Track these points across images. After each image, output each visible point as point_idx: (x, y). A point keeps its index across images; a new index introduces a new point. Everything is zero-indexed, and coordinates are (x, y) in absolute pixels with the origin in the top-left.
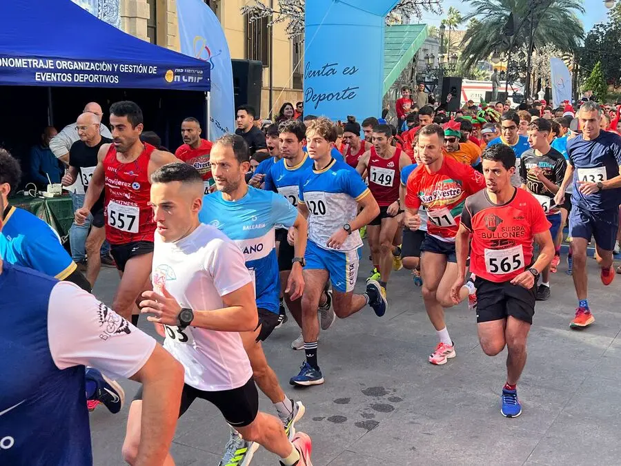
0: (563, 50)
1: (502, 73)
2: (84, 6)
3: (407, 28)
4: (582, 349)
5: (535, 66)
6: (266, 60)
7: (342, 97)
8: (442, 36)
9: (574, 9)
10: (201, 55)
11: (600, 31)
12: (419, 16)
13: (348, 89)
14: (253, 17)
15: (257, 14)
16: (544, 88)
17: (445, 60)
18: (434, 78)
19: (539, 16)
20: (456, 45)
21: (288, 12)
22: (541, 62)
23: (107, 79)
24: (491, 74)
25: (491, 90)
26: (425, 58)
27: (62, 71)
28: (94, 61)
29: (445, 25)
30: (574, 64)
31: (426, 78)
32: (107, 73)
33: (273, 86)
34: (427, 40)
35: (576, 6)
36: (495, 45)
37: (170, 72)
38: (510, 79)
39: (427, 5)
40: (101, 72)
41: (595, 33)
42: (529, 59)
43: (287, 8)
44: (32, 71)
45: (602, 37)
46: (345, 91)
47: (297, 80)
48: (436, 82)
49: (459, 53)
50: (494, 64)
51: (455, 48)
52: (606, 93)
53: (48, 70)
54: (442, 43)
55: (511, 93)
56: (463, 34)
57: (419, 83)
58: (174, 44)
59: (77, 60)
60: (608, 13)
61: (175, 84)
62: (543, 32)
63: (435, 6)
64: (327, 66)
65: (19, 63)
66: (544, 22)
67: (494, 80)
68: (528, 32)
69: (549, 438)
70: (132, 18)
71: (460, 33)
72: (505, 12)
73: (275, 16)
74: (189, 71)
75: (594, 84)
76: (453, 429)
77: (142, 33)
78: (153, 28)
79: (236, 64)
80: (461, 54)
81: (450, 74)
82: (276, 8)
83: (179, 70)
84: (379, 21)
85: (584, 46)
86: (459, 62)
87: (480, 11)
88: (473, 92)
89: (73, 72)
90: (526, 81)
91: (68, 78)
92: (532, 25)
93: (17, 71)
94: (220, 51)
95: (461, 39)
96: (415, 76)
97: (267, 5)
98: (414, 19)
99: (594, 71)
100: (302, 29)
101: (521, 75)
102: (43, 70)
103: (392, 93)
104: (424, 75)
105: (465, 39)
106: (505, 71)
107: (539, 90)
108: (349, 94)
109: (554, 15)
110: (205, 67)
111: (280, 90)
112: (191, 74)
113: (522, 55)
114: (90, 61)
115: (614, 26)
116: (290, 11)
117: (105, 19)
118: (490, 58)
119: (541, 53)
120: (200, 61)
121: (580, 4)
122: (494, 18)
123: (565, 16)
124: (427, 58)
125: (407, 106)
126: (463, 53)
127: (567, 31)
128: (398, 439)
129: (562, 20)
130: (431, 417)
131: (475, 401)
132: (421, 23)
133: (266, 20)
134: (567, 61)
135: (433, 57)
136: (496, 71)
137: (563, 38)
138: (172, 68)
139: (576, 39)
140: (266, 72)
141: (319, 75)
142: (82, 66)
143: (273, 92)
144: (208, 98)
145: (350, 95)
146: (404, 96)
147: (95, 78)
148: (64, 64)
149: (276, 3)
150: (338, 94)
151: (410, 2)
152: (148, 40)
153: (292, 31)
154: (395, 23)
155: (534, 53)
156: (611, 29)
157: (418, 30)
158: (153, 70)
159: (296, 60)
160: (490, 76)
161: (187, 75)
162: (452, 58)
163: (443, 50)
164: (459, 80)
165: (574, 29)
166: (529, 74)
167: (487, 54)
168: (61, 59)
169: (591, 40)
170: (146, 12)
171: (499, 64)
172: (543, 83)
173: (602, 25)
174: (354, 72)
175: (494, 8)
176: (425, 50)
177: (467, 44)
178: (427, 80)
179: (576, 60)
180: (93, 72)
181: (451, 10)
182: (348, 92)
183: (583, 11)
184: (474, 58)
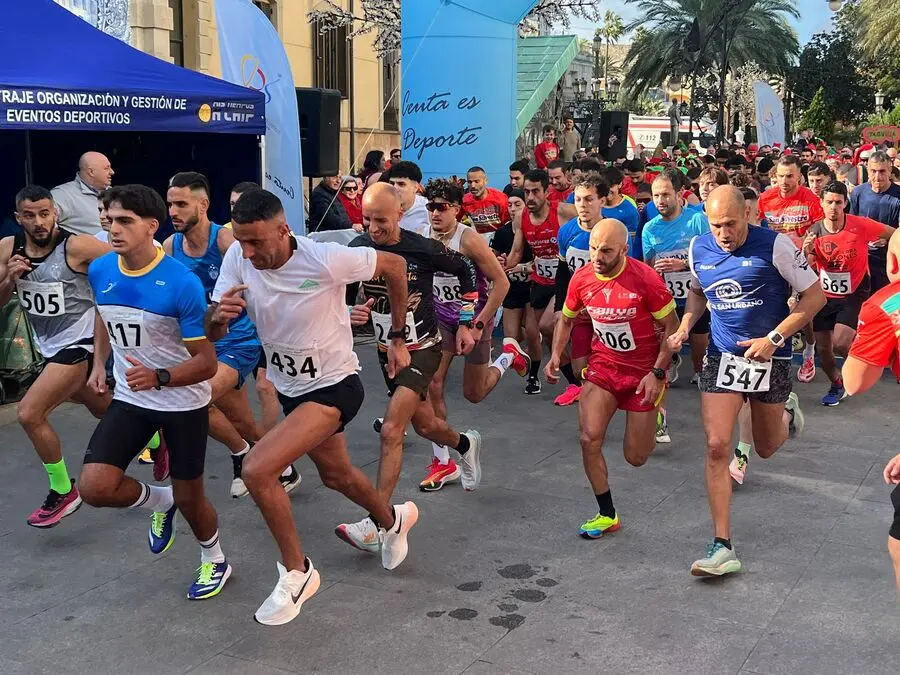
0: (770, 72)
1: (684, 104)
2: (77, 11)
3: (548, 42)
4: (813, 503)
5: (729, 94)
6: (343, 88)
7: (458, 141)
8: (597, 53)
9: (785, 13)
10: (251, 82)
11: (822, 43)
12: (565, 23)
13: (466, 130)
14: (325, 27)
15: (331, 22)
16: (744, 125)
17: (602, 87)
18: (586, 113)
19: (735, 23)
20: (618, 65)
21: (376, 19)
22: (738, 90)
23: (112, 118)
25: (669, 130)
26: (573, 84)
27: (46, 107)
28: (94, 93)
29: (601, 36)
30: (785, 91)
31: (575, 114)
32: (113, 110)
33: (355, 126)
34: (576, 59)
35: (788, 8)
36: (674, 64)
37: (206, 107)
38: (696, 115)
39: (578, 7)
40: (104, 108)
41: (815, 47)
42: (722, 85)
43: (375, 12)
45: (825, 52)
46: (463, 133)
47: (390, 117)
48: (589, 119)
49: (621, 78)
50: (671, 92)
51: (614, 69)
52: (832, 133)
53: (26, 106)
54: (597, 62)
55: (696, 133)
56: (627, 50)
58: (212, 63)
59: (69, 91)
60: (833, 18)
61: (217, 124)
62: (740, 45)
63: (589, 10)
64: (435, 96)
66: (743, 32)
67: (672, 114)
68: (721, 45)
69: (772, 634)
70: (148, 29)
71: (622, 47)
72: (687, 18)
73: (357, 25)
74: (233, 105)
75: (814, 120)
76: (631, 625)
77: (162, 49)
78: (180, 42)
79: (302, 94)
80: (624, 78)
81: (609, 107)
82: (358, 12)
83: (218, 105)
84: (510, 31)
85: (798, 65)
86: (622, 90)
87: (650, 16)
88: (644, 135)
89: (63, 108)
90: (717, 117)
91: (54, 118)
92: (725, 35)
94: (280, 76)
95: (624, 57)
96: (558, 110)
97: (345, 9)
98: (558, 28)
99: (815, 101)
100: (398, 43)
101: (710, 107)
102: (18, 106)
103: (527, 135)
104: (571, 109)
105: (630, 57)
106: (688, 102)
107: (736, 129)
108: (467, 136)
109: (756, 22)
110: (256, 100)
111: (366, 132)
112: (237, 110)
113: (712, 79)
114: (87, 92)
115: (841, 36)
116: (378, 17)
117: (108, 31)
118: (665, 83)
119: (739, 75)
120: (251, 90)
121: (793, 5)
122: (672, 26)
123: (772, 23)
124: (576, 84)
125: (552, 154)
126: (628, 77)
127: (773, 43)
128: (553, 641)
129: (768, 28)
130: (600, 609)
131: (663, 583)
132: (566, 33)
133: (343, 30)
134: (776, 87)
135: (586, 83)
136: (675, 101)
137: (769, 53)
138: (209, 101)
139: (788, 55)
140: (345, 105)
141: (423, 110)
142: (75, 99)
143: (356, 135)
144: (263, 144)
145: (468, 139)
146: (546, 141)
147: (95, 117)
148: (48, 97)
149: (357, 4)
150: (452, 137)
151: (552, 4)
152: (172, 60)
153: (381, 47)
154: (530, 34)
155: (728, 77)
156: (838, 40)
157: (564, 43)
158: (181, 105)
159: (388, 90)
160: (667, 110)
161: (230, 111)
162: (612, 83)
163: (598, 73)
165: (785, 42)
166: (722, 107)
167: (661, 80)
168: (45, 89)
169: (809, 55)
170: (166, 18)
171: (679, 93)
172: (742, 118)
173: (824, 36)
174: (475, 104)
175: (670, 11)
176: (574, 73)
177: (634, 61)
178: (576, 116)
179: (789, 86)
180: (92, 108)
181: (608, 16)
182: (466, 135)
183: (797, 16)
184: (643, 84)
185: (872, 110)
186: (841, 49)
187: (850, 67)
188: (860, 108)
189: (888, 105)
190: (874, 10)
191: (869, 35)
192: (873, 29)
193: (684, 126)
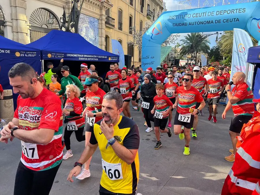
0: (205, 53)
1: (190, 58)
2: (90, 42)
3: (167, 47)
5: (198, 57)
6: (132, 55)
8: (175, 49)
9: (208, 43)
11: (214, 48)
14: (130, 45)
17: (176, 55)
18: (173, 59)
20: (179, 51)
21: (138, 44)
22: (199, 56)
23: (95, 59)
24: (187, 58)
25: (187, 62)
27: (85, 57)
28: (92, 55)
29: (176, 47)
32: (95, 58)
34: (171, 50)
35: (208, 42)
36: (188, 51)
37: (110, 58)
38: (192, 60)
40: (94, 58)
44: (78, 57)
45: (215, 50)
47: (140, 60)
49: (179, 54)
53: (82, 57)
54: (175, 51)
55: (192, 63)
56: (180, 49)
57: (169, 61)
58: (111, 51)
61: (111, 60)
62: (200, 48)
63: (173, 42)
64: (147, 56)
65: (75, 55)
66: (201, 46)
67: (188, 60)
68: (196, 48)
70: (101, 45)
72: (191, 44)
73: (135, 44)
75: (212, 61)
77: (103, 48)
78: (106, 48)
79: (125, 56)
81: (177, 58)
82: (135, 42)
84: (160, 45)
85: (210, 52)
86: (179, 56)
88: (182, 63)
89: (88, 58)
90: (195, 60)
91: (86, 59)
93: (75, 57)
94: (122, 53)
96: (168, 59)
97: (133, 42)
98: (168, 45)
99: (212, 58)
100: (141, 48)
101: (194, 59)
102: (81, 57)
103: (162, 63)
105: (181, 50)
109: (203, 44)
110: (118, 57)
111: (135, 62)
113: (195, 54)
115: (218, 47)
117: (95, 45)
120: (118, 55)
122: (188, 45)
123: (205, 45)
124: (171, 55)
125: (166, 66)
126: (180, 53)
127: (206, 48)
132: (170, 46)
133: (133, 45)
134: (206, 55)
135: (173, 54)
136: (188, 58)
137: (205, 50)
138: (111, 57)
139: (208, 50)
140: (132, 58)
141: (145, 59)
142: (89, 56)
146: (165, 64)
147: (93, 59)
148: (85, 56)
149: (135, 41)
150: (149, 63)
151: (167, 41)
152: (105, 50)
153: (139, 48)
154: (163, 46)
155: (198, 54)
157: (169, 48)
158: (106, 57)
159: (140, 55)
161: (114, 58)
163: (175, 53)
164: (179, 60)
165: (208, 48)
166: (196, 59)
167: (186, 54)
168: (85, 55)
169: (212, 50)
170: (104, 43)
171: (189, 56)
172: (200, 61)
174: (153, 58)
175: (188, 43)
176: (171, 53)
177: (181, 51)
178: (171, 60)
179: (208, 55)
180: (92, 58)
181: (177, 43)
182: (152, 63)
183: (210, 43)
184: (183, 55)
185: (223, 60)
186: (218, 49)
187: (219, 52)
188: (220, 59)
189: (225, 59)
190: (224, 43)
191: (223, 47)
192: (223, 46)
193: (190, 62)
